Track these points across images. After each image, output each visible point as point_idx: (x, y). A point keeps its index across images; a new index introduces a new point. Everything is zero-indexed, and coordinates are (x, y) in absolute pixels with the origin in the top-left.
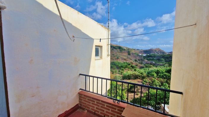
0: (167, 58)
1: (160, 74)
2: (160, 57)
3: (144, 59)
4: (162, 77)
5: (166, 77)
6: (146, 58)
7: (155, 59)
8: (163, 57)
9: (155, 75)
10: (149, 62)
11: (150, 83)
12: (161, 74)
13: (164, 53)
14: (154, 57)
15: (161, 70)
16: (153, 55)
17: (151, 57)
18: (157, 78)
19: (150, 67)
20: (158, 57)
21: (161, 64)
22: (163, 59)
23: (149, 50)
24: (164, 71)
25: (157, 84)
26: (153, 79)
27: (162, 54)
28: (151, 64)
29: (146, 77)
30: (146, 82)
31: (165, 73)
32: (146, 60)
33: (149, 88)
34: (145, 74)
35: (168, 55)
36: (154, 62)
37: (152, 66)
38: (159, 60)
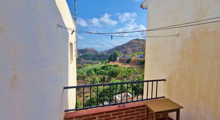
0: (100, 57)
1: (97, 72)
2: (94, 56)
3: (81, 58)
4: (100, 74)
5: (102, 73)
6: (82, 57)
7: (90, 58)
8: (97, 56)
9: (94, 73)
10: (86, 61)
11: (92, 81)
12: (99, 71)
13: (97, 52)
14: (90, 56)
15: (98, 67)
16: (88, 54)
17: (87, 56)
18: (96, 75)
19: (87, 66)
20: (93, 56)
21: (96, 62)
22: (97, 58)
23: (84, 49)
24: (100, 69)
25: (98, 81)
26: (93, 77)
27: (95, 53)
28: (87, 63)
29: (86, 76)
30: (88, 81)
31: (101, 70)
32: (83, 60)
33: (91, 86)
34: (85, 74)
35: (100, 54)
36: (90, 61)
37: (88, 65)
38: (94, 59)
